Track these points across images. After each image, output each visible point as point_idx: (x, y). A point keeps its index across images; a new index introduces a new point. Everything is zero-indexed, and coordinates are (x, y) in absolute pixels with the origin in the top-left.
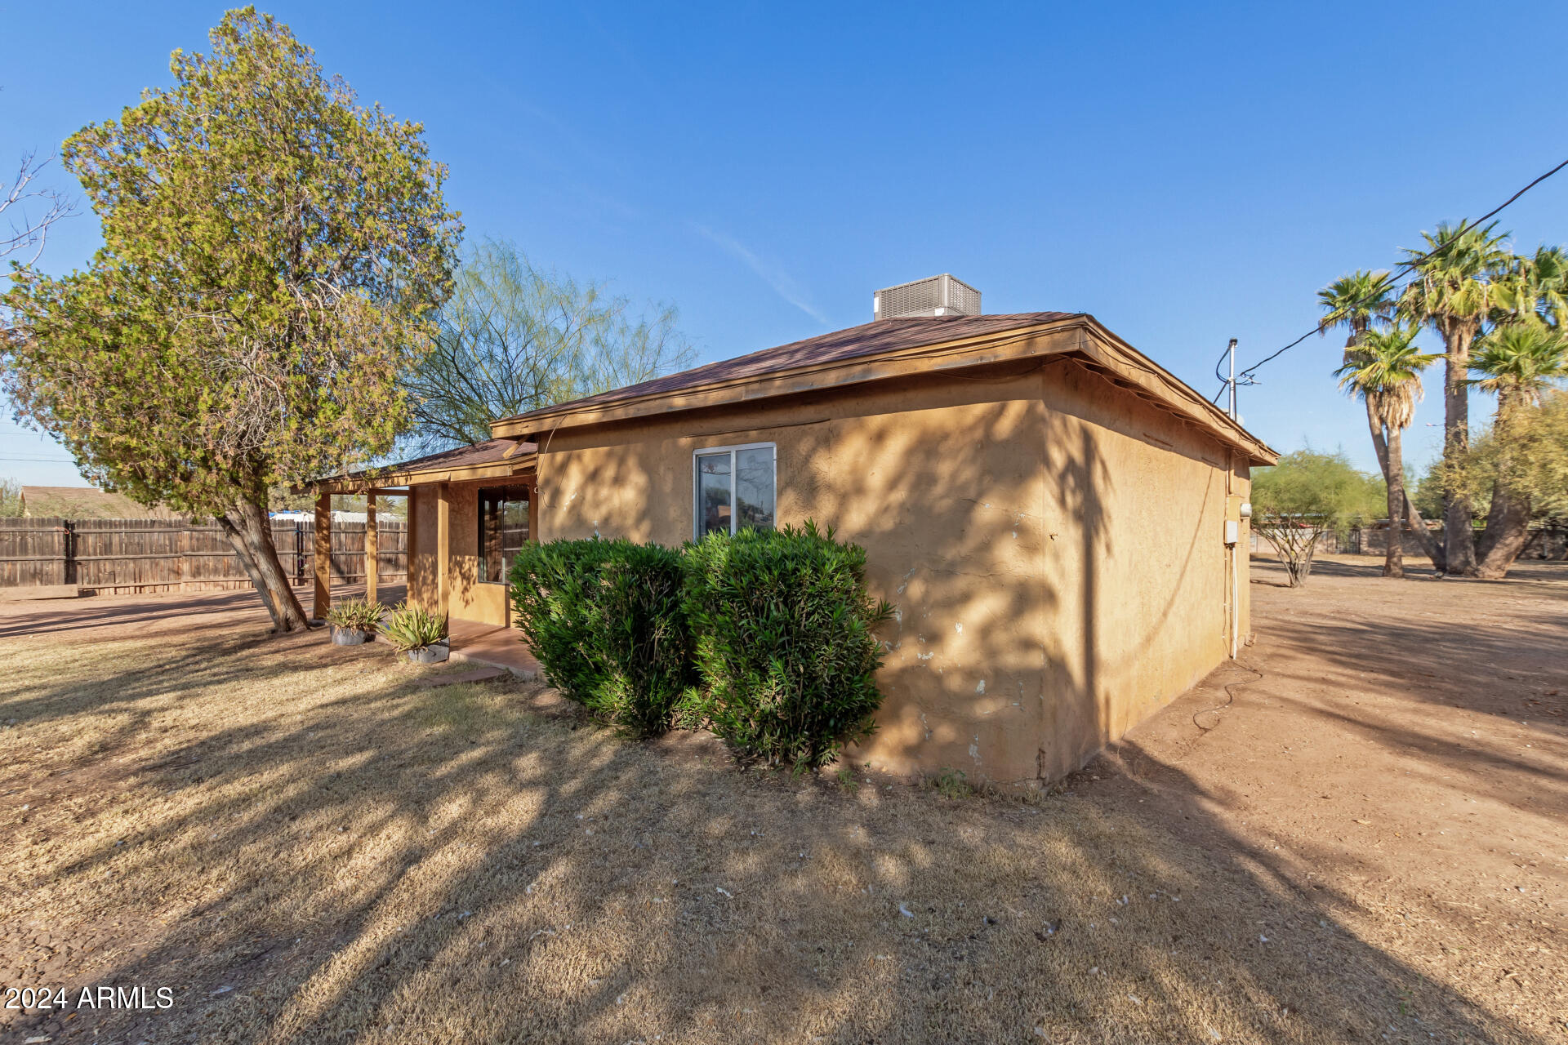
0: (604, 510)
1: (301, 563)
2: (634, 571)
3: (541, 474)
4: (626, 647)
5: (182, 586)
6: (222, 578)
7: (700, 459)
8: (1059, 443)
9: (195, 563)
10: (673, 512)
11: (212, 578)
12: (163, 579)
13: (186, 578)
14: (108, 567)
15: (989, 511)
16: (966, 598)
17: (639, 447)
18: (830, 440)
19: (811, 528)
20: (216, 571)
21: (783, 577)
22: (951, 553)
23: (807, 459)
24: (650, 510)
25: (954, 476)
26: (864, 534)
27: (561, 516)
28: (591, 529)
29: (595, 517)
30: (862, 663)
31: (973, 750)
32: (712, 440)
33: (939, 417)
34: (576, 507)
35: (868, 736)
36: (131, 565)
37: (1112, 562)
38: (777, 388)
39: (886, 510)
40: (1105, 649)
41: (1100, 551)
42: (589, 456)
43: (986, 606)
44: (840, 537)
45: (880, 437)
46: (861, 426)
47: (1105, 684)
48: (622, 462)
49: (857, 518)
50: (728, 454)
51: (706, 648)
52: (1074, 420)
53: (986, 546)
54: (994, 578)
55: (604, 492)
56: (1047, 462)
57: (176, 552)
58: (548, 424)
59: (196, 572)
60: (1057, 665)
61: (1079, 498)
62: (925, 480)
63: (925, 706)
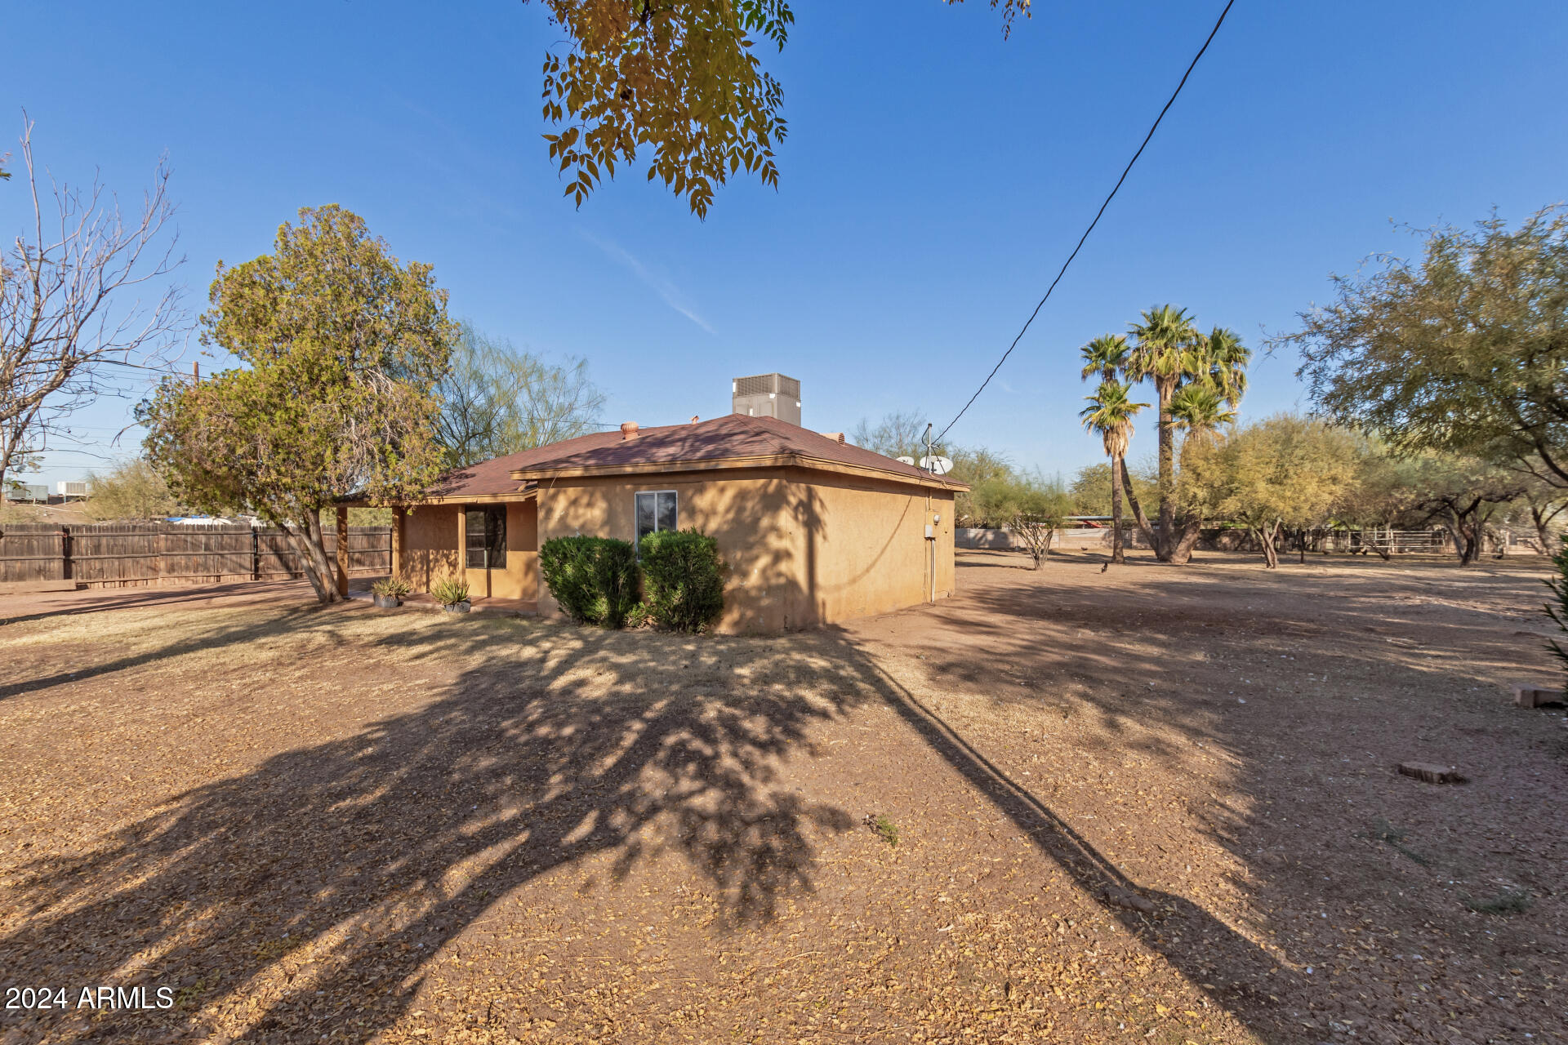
0: (581, 521)
1: (257, 562)
2: (610, 551)
3: (539, 500)
4: (608, 585)
5: (160, 580)
6: (192, 574)
7: (638, 496)
8: (794, 495)
9: (169, 562)
10: (623, 521)
11: (184, 574)
12: (142, 574)
13: (163, 574)
14: (98, 565)
15: (765, 522)
16: (757, 558)
17: (604, 489)
18: (701, 490)
19: (694, 530)
20: (187, 568)
21: (684, 549)
22: (752, 539)
23: (691, 498)
24: (610, 519)
25: (753, 508)
26: (717, 532)
27: (553, 523)
28: (574, 531)
29: (576, 524)
30: (715, 585)
31: (761, 620)
32: (644, 487)
33: (747, 484)
34: (562, 519)
35: (719, 621)
36: (116, 563)
37: (827, 544)
38: (678, 467)
39: (725, 522)
40: (821, 578)
41: (819, 539)
42: (572, 492)
43: (764, 561)
44: (707, 534)
45: (722, 490)
46: (715, 485)
47: (820, 596)
48: (592, 495)
49: (713, 525)
50: (653, 496)
51: (647, 582)
52: (803, 485)
53: (764, 536)
54: (767, 549)
55: (581, 511)
56: (788, 503)
57: (155, 553)
58: (549, 474)
59: (171, 569)
60: (792, 584)
61: (806, 517)
62: (741, 510)
63: (741, 604)
